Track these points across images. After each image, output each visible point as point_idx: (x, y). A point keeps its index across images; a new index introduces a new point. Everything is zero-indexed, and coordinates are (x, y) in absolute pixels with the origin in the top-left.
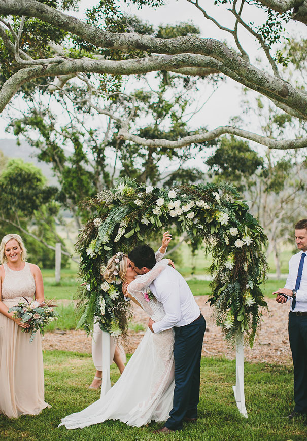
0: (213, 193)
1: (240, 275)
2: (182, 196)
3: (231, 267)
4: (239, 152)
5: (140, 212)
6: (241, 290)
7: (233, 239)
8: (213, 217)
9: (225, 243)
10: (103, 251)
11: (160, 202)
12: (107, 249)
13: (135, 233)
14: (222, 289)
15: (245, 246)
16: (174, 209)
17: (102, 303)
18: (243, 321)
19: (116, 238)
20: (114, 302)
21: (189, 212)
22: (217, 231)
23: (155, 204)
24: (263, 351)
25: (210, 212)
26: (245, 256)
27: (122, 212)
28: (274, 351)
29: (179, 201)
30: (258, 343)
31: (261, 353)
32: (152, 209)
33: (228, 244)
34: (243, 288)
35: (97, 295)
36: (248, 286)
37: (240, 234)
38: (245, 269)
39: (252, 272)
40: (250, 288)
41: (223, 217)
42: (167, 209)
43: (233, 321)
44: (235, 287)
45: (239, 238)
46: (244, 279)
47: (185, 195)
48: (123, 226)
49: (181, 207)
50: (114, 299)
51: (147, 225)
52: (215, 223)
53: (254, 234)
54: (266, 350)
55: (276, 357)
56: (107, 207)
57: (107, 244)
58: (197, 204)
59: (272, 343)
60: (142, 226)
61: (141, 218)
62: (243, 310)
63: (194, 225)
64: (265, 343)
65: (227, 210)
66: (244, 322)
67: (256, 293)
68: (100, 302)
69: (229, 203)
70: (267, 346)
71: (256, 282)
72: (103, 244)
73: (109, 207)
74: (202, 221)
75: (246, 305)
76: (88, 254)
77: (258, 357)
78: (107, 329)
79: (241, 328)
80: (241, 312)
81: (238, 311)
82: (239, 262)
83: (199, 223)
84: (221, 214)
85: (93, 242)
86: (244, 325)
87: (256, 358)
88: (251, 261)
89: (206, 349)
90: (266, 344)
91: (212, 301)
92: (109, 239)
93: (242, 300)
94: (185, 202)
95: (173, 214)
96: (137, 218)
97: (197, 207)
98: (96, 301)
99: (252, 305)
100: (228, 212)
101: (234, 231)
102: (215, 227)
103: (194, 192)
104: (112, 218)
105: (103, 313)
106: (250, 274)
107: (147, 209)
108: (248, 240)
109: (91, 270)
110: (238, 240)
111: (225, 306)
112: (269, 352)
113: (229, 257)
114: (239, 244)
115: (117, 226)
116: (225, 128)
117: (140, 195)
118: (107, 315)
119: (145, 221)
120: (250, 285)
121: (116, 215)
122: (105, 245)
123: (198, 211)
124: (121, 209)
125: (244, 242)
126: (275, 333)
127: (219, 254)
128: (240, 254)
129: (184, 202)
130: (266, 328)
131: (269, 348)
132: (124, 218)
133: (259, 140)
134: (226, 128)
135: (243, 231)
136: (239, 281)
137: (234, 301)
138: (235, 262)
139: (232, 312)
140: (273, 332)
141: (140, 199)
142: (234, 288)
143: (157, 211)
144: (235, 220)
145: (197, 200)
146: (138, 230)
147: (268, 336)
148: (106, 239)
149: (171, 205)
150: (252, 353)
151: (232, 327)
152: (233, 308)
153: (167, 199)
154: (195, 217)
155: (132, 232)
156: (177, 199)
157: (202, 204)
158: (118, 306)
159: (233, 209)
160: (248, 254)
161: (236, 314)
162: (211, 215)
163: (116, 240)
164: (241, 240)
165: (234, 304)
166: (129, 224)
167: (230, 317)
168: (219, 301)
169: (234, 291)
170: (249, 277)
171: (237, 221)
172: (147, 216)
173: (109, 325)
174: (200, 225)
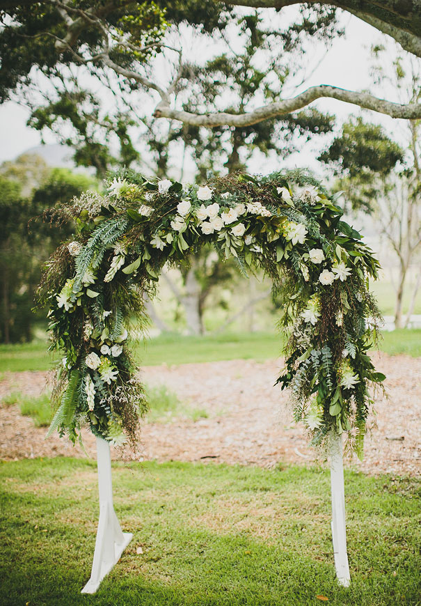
0: (278, 189)
1: (331, 334)
2: (222, 195)
3: (314, 321)
4: (367, 141)
5: (147, 227)
6: (333, 359)
7: (315, 270)
8: (278, 231)
9: (303, 277)
10: (85, 298)
11: (184, 207)
12: (92, 294)
13: (142, 265)
14: (300, 359)
15: (337, 282)
16: (207, 220)
17: (90, 390)
18: (340, 415)
19: (107, 276)
20: (109, 387)
21: (234, 223)
22: (287, 257)
23: (175, 212)
24: (390, 450)
25: (273, 223)
26: (339, 299)
27: (117, 229)
28: (409, 450)
29: (216, 205)
30: (384, 438)
31: (387, 455)
32: (169, 221)
33: (307, 279)
34: (336, 357)
35: (81, 376)
36: (345, 353)
37: (328, 260)
38: (340, 323)
39: (353, 326)
40: (349, 356)
41: (296, 231)
42: (196, 219)
43: (320, 415)
44: (322, 355)
45: (326, 268)
46: (337, 341)
47: (226, 195)
48: (120, 254)
49: (220, 215)
50: (109, 383)
51: (162, 249)
52: (282, 242)
53: (353, 258)
54: (396, 448)
55: (411, 461)
56: (92, 221)
57: (92, 287)
58: (249, 210)
59: (407, 436)
60: (154, 251)
61: (151, 239)
62: (338, 395)
63: (247, 247)
64: (396, 437)
65: (303, 217)
66: (342, 417)
67: (361, 365)
68: (86, 389)
69: (306, 205)
70: (398, 442)
71: (360, 344)
72: (86, 286)
73: (96, 220)
74: (261, 239)
75: (343, 387)
76: (60, 305)
77: (381, 462)
78: (103, 434)
79: (336, 428)
80: (335, 399)
81: (330, 398)
82: (327, 311)
83: (255, 243)
84: (292, 225)
85: (69, 283)
86: (342, 421)
87: (377, 464)
88: (349, 307)
89: (299, 449)
90: (396, 439)
91: (285, 381)
92: (95, 278)
93: (335, 378)
94: (228, 206)
95: (207, 229)
96: (142, 238)
97: (249, 214)
98: (78, 386)
99: (354, 387)
100: (306, 222)
101: (316, 256)
102: (284, 249)
103: (244, 187)
104: (99, 241)
105: (91, 406)
106: (350, 331)
107: (161, 221)
108: (342, 271)
109: (66, 333)
110: (325, 271)
111: (306, 390)
112: (400, 452)
113: (309, 302)
114: (326, 278)
115: (109, 254)
116: (319, 89)
117: (148, 197)
118: (99, 411)
119: (158, 243)
120: (350, 351)
121: (105, 233)
122: (88, 287)
123: (251, 222)
124: (115, 223)
125: (336, 274)
126: (415, 417)
127: (294, 297)
128: (329, 297)
129: (225, 206)
130: (400, 408)
131: (401, 446)
132: (119, 239)
133: (376, 106)
134: (321, 89)
135: (334, 254)
136: (330, 345)
137: (323, 379)
138: (322, 312)
139: (320, 399)
140: (412, 416)
141: (148, 204)
142: (320, 357)
143: (178, 225)
144: (318, 234)
145: (248, 202)
146: (146, 258)
147: (402, 425)
148: (88, 277)
149: (202, 213)
150: (372, 455)
151: (320, 426)
152: (322, 394)
153: (196, 203)
154: (247, 233)
155: (137, 263)
156: (213, 201)
157: (257, 208)
158: (118, 395)
159: (313, 215)
160: (343, 296)
161: (326, 404)
162: (274, 228)
163: (109, 278)
164: (330, 271)
165: (323, 386)
166: (129, 249)
167: (316, 408)
168: (297, 381)
169: (321, 363)
170: (348, 336)
171: (323, 237)
172: (160, 233)
173: (105, 427)
174: (256, 247)
